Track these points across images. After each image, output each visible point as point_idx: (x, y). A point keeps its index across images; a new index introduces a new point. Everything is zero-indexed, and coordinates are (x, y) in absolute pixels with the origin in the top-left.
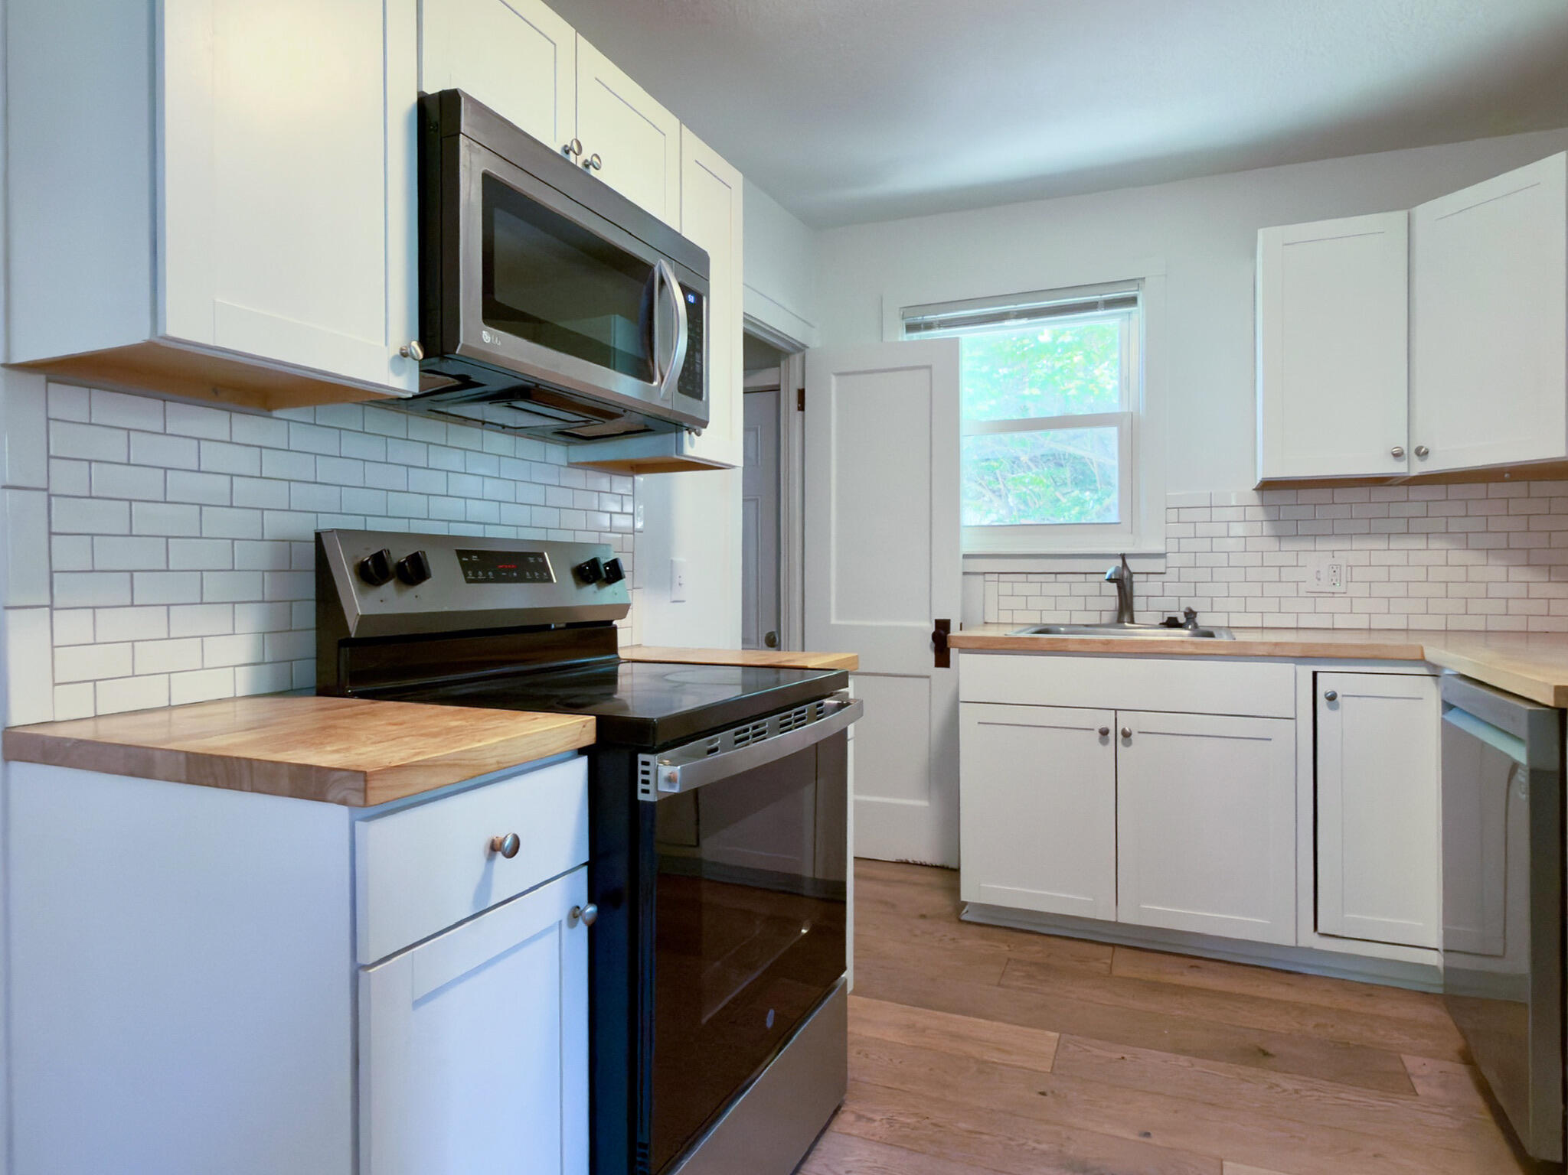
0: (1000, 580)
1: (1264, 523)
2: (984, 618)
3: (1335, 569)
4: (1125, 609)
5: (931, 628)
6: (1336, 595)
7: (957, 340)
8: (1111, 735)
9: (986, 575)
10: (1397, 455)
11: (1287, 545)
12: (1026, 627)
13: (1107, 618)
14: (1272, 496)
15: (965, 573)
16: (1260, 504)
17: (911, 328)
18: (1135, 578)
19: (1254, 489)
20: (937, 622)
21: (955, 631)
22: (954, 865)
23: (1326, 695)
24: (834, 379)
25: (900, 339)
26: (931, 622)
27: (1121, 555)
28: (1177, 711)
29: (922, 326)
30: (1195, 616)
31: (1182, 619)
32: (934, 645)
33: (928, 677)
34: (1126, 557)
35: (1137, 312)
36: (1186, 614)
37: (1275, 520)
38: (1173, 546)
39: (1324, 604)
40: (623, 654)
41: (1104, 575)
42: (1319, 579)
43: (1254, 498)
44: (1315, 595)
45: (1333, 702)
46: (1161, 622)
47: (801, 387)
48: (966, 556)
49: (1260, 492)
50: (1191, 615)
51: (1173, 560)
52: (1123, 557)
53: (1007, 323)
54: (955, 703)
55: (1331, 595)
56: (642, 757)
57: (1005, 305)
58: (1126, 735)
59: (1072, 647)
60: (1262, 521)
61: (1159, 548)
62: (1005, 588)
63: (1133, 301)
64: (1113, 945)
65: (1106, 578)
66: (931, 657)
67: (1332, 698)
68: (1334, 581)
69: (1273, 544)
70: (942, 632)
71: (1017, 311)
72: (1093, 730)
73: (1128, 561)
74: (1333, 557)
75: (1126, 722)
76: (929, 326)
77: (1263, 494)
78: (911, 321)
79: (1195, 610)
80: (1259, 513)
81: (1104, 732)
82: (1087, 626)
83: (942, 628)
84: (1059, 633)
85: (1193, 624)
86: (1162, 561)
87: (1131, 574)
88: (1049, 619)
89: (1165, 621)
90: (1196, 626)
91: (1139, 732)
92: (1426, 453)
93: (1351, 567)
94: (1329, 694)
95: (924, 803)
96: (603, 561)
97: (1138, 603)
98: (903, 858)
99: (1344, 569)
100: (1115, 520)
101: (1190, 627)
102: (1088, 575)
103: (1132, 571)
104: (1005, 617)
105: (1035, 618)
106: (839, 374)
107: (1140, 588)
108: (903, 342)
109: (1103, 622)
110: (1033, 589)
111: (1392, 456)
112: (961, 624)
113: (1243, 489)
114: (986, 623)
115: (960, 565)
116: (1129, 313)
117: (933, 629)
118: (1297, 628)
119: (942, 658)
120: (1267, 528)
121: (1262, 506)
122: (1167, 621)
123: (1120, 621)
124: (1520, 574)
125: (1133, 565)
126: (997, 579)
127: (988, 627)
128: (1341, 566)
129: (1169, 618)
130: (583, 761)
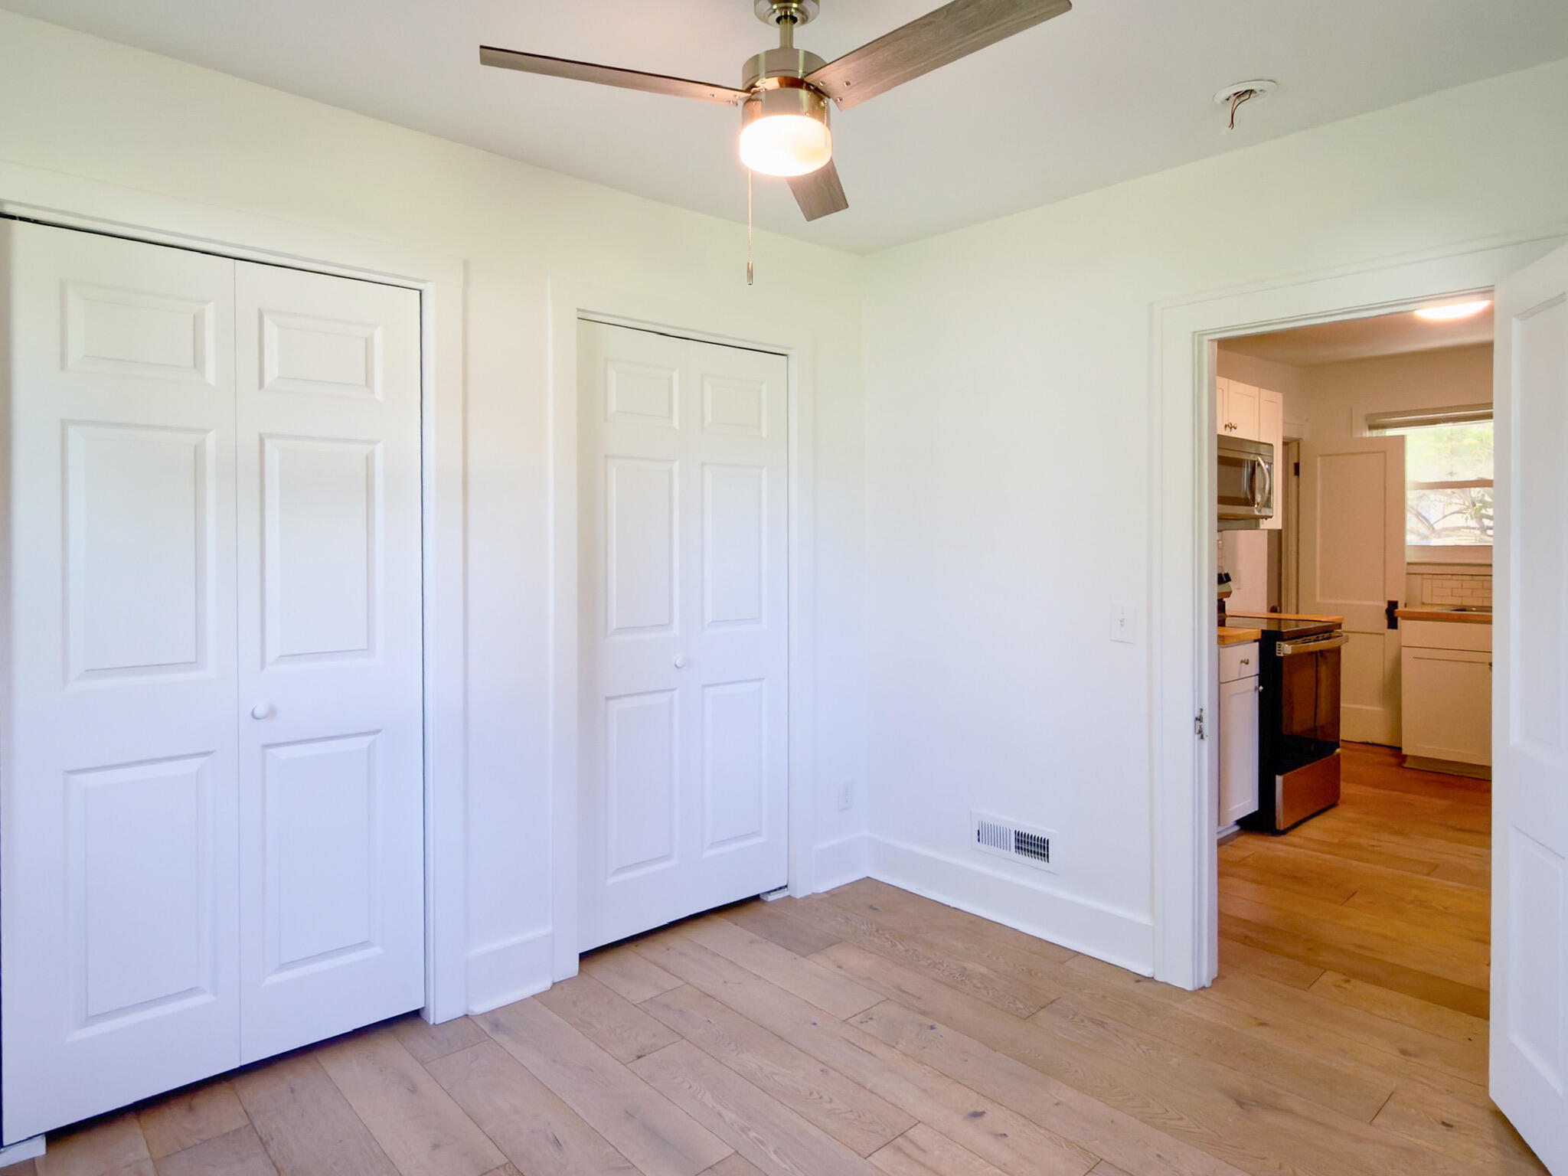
0: (1434, 578)
2: (1421, 601)
5: (1385, 606)
7: (1402, 438)
9: (1423, 575)
15: (1408, 574)
17: (1372, 427)
20: (1389, 602)
21: (1401, 608)
22: (1398, 746)
24: (1319, 459)
25: (1364, 435)
26: (1385, 602)
29: (1380, 426)
32: (1387, 616)
33: (1383, 634)
40: (1227, 613)
47: (1296, 461)
48: (1409, 564)
54: (1400, 647)
56: (1278, 643)
62: (1437, 583)
66: (1385, 622)
70: (1393, 608)
76: (1385, 426)
78: (1371, 423)
83: (1392, 606)
88: (1467, 602)
95: (1379, 709)
96: (1223, 573)
98: (1365, 740)
104: (1436, 600)
105: (1457, 602)
106: (1321, 456)
108: (1366, 437)
112: (1405, 604)
114: (1423, 603)
115: (1405, 569)
119: (1393, 623)
126: (1430, 578)
127: (1425, 606)
130: (1257, 643)
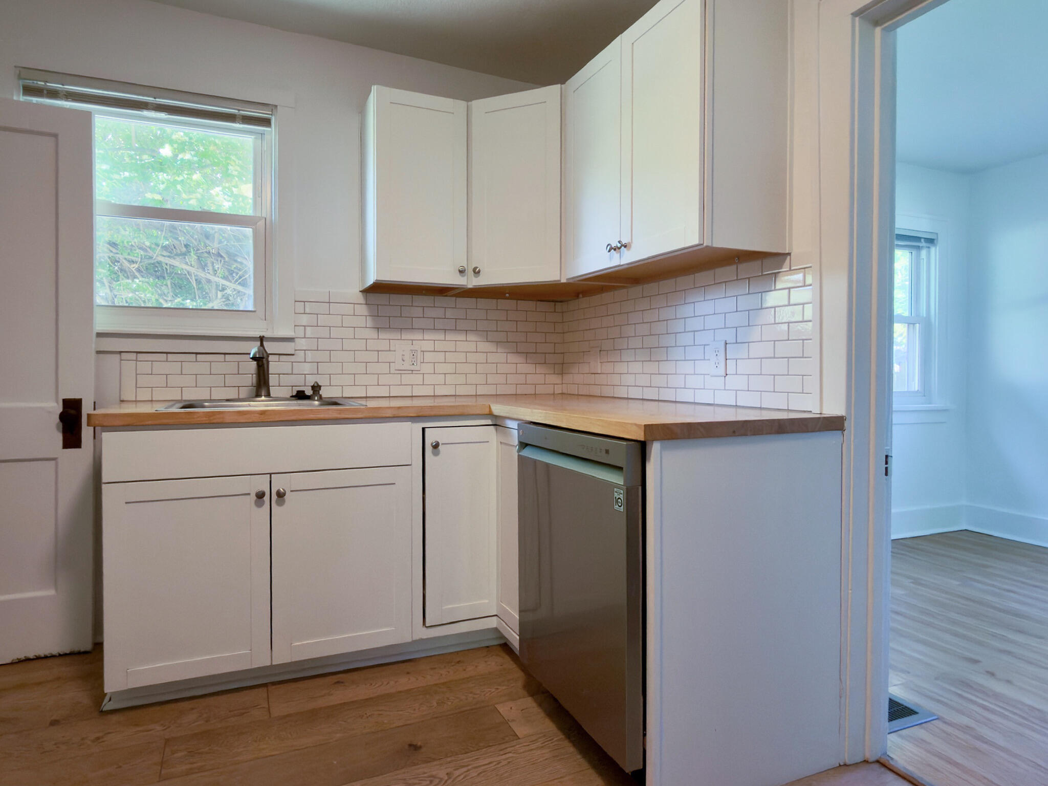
0: (139, 359)
1: (367, 317)
2: (120, 398)
3: (414, 353)
4: (262, 385)
5: (58, 408)
6: (414, 372)
7: (89, 116)
8: (266, 498)
9: (122, 354)
10: (462, 272)
11: (382, 335)
12: (171, 403)
13: (244, 393)
14: (373, 297)
15: (98, 352)
16: (364, 302)
17: (29, 90)
18: (271, 358)
19: (360, 291)
20: (65, 401)
21: (87, 410)
23: (432, 444)
25: (15, 98)
26: (57, 402)
27: (260, 337)
28: (326, 468)
29: (45, 92)
30: (320, 389)
31: (309, 392)
32: (61, 425)
33: (54, 459)
34: (264, 339)
35: (271, 133)
36: (313, 387)
37: (375, 316)
38: (300, 332)
39: (407, 379)
41: (248, 355)
42: (403, 360)
43: (360, 298)
44: (401, 372)
45: (436, 450)
46: (291, 395)
48: (100, 335)
49: (365, 294)
50: (316, 388)
51: (301, 344)
52: (262, 339)
53: (146, 113)
54: (97, 484)
55: (411, 372)
57: (143, 95)
58: (281, 495)
59: (228, 419)
60: (366, 316)
61: (288, 333)
62: (144, 367)
63: (266, 122)
64: (265, 685)
65: (251, 356)
66: (58, 438)
67: (436, 446)
68: (413, 362)
69: (373, 334)
70: (73, 412)
71: (155, 104)
72: (249, 494)
73: (265, 343)
74: (412, 344)
75: (279, 484)
76: (53, 94)
77: (366, 295)
78: (29, 83)
79: (320, 384)
80: (363, 310)
81: (260, 496)
82: (228, 400)
83: (71, 408)
84: (203, 407)
85: (318, 396)
86: (292, 344)
87: (268, 355)
88: (191, 395)
89: (294, 394)
90: (321, 398)
91: (292, 491)
92: (479, 272)
93: (423, 351)
94: (434, 444)
95: (51, 592)
97: (273, 380)
99: (419, 352)
100: (251, 308)
101: (316, 399)
102: (226, 355)
103: (269, 352)
104: (144, 395)
107: (274, 366)
108: (19, 104)
109: (241, 396)
110: (174, 367)
111: (458, 272)
112: (95, 403)
113: (354, 292)
114: (122, 401)
115: (94, 344)
116: (262, 134)
117: (60, 410)
118: (389, 397)
119: (72, 438)
120: (370, 323)
121: (366, 304)
122: (297, 394)
123: (258, 395)
124: (512, 358)
125: (270, 347)
126: (135, 359)
127: (124, 405)
128: (417, 350)
129: (298, 392)
